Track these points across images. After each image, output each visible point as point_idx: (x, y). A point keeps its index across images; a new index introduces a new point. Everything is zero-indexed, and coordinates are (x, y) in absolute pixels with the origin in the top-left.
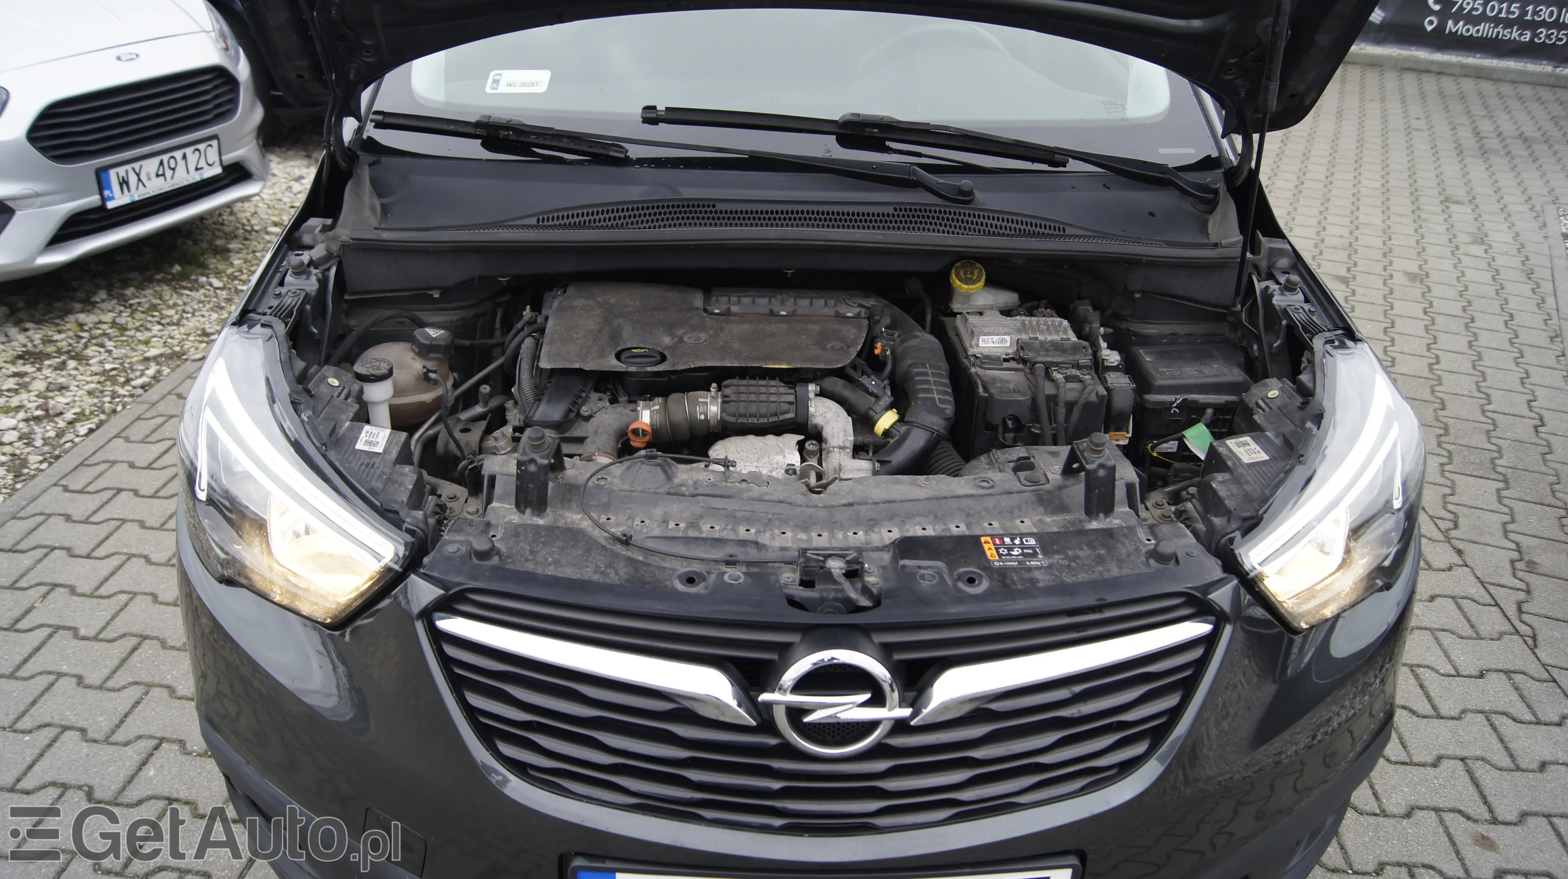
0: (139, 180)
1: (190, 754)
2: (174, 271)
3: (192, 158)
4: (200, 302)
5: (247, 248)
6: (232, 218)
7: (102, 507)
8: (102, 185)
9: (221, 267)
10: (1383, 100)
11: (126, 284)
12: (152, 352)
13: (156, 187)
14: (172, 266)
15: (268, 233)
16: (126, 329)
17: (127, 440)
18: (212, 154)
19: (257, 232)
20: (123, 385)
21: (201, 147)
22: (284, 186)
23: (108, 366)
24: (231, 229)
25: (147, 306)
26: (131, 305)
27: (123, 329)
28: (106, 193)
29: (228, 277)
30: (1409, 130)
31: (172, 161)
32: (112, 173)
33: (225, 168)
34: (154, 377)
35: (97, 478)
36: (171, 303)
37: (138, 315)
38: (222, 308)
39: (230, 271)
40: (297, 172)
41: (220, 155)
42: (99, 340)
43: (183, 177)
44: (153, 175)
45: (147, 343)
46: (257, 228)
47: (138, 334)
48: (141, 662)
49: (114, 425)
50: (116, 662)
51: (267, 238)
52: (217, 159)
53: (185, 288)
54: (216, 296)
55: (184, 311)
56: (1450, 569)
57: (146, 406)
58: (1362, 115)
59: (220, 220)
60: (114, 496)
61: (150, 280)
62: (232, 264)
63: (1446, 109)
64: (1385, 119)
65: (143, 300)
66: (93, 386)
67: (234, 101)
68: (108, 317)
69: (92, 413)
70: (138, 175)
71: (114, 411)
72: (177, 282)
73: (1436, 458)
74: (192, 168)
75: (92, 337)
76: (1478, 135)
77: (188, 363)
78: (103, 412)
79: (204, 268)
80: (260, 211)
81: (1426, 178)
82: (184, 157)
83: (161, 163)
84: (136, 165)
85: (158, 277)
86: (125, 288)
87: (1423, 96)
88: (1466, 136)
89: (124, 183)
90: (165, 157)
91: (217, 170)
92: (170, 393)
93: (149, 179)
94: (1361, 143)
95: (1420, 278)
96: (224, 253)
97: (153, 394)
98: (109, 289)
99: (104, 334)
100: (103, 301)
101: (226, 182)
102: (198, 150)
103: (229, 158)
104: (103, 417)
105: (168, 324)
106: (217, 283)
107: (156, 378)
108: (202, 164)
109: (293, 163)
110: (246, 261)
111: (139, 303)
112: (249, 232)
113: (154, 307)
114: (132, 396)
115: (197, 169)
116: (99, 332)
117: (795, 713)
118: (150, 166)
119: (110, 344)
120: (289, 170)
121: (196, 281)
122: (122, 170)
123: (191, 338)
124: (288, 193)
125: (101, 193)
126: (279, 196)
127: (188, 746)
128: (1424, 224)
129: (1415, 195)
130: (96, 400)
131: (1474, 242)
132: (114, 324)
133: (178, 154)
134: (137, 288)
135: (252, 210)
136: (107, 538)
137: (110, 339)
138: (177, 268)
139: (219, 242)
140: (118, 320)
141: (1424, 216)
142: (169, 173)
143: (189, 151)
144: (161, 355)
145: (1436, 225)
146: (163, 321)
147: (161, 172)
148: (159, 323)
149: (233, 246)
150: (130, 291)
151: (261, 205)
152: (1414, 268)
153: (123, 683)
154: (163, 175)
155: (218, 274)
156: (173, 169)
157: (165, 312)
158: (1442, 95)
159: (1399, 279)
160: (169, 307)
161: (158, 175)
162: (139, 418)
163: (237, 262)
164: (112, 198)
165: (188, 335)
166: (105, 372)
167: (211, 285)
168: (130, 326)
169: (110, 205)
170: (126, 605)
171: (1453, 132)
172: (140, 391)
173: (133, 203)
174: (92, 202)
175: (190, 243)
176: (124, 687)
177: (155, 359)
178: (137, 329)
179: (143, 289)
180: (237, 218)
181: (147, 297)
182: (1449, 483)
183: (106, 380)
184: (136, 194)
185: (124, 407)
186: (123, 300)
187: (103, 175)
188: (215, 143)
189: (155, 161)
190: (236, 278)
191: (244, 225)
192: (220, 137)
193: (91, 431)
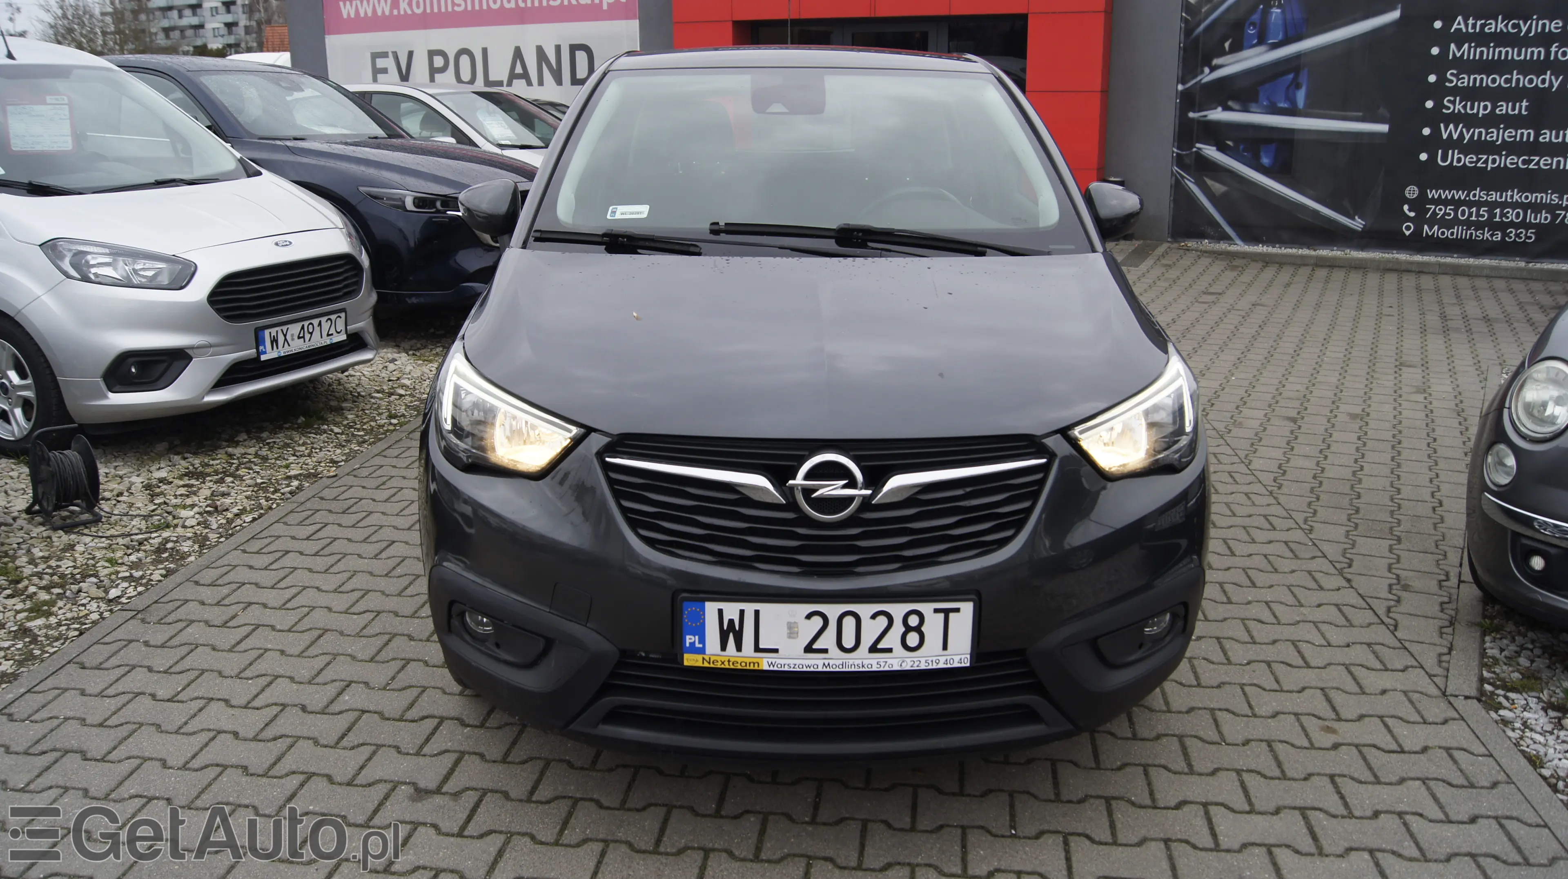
0: (286, 339)
1: (373, 688)
2: (299, 421)
3: (326, 326)
4: (324, 442)
5: (358, 407)
6: (341, 387)
7: (276, 561)
8: (259, 341)
9: (338, 419)
10: (1361, 293)
11: (261, 430)
12: (292, 473)
13: (297, 346)
14: (297, 418)
15: (372, 397)
16: (267, 459)
17: (286, 524)
18: (341, 325)
19: (363, 396)
20: (273, 493)
21: (333, 317)
22: (381, 366)
23: (259, 481)
24: (341, 394)
25: (282, 443)
26: (268, 444)
27: (265, 459)
28: (261, 348)
29: (345, 426)
30: (1380, 315)
31: (311, 326)
32: (267, 332)
33: (348, 336)
34: (297, 488)
35: (267, 545)
36: (301, 442)
37: (275, 450)
38: (344, 446)
39: (345, 422)
40: (390, 356)
41: (346, 325)
42: (248, 465)
43: (318, 341)
44: (296, 337)
45: (287, 467)
46: (363, 394)
47: (278, 462)
48: (327, 642)
49: (271, 517)
50: (308, 643)
51: (373, 401)
52: (343, 328)
53: (311, 433)
54: (337, 438)
55: (312, 448)
56: (1339, 589)
57: (296, 505)
58: (1339, 305)
59: (331, 388)
60: (284, 555)
61: (281, 428)
62: (347, 418)
63: (1420, 300)
64: (1359, 308)
65: (278, 440)
66: (249, 493)
67: (359, 284)
68: (252, 450)
69: (252, 509)
70: (285, 336)
71: (270, 508)
72: (304, 429)
73: (1344, 528)
74: (325, 333)
75: (240, 464)
76: (1444, 317)
77: (324, 479)
78: (262, 509)
79: (324, 421)
80: (363, 382)
81: (1387, 350)
82: (320, 324)
83: (303, 328)
84: (284, 328)
85: (287, 426)
86: (262, 432)
87: (1400, 290)
88: (1433, 319)
89: (274, 341)
90: (306, 323)
91: (343, 337)
92: (313, 497)
93: (293, 339)
94: (1332, 326)
95: (1362, 417)
96: (339, 410)
97: (301, 497)
98: (248, 432)
99: (250, 462)
100: (245, 440)
101: (347, 348)
102: (330, 319)
103: (352, 328)
104: (262, 511)
105: (301, 456)
106: (336, 430)
107: (300, 488)
108: (332, 331)
109: (385, 350)
110: (357, 416)
111: (275, 442)
112: (357, 397)
113: (287, 445)
114: (282, 499)
115: (328, 335)
116: (245, 460)
117: (807, 492)
118: (294, 329)
119: (257, 468)
120: (382, 355)
121: (319, 428)
122: (273, 331)
123: (322, 464)
124: (384, 371)
125: (257, 349)
126: (378, 373)
127: (371, 684)
128: (1375, 381)
129: (1373, 362)
130: (253, 502)
131: (1418, 392)
132: (256, 455)
133: (315, 322)
134: (271, 433)
135: (357, 382)
136: (284, 578)
137: (256, 465)
138: (302, 419)
139: (333, 403)
140: (259, 453)
141: (1375, 376)
142: (307, 336)
143: (324, 319)
144: (300, 475)
145: (1386, 381)
146: (298, 454)
147: (301, 335)
148: (294, 455)
149: (344, 405)
150: (265, 435)
151: (363, 378)
152: (1358, 410)
153: (315, 654)
154: (303, 337)
155: (336, 424)
156: (311, 333)
157: (297, 448)
158: (1418, 289)
159: (1342, 418)
160: (299, 445)
161: (299, 338)
162: (292, 512)
163: (350, 417)
164: (265, 353)
165: (320, 462)
166: (256, 485)
167: (332, 430)
168: (270, 456)
169: (263, 358)
170: (308, 613)
171: (1422, 316)
172: (289, 496)
173: (280, 358)
174: (250, 354)
175: (309, 402)
176: (317, 656)
177: (296, 477)
178: (276, 459)
179: (275, 434)
180: (345, 388)
181: (280, 438)
182: (1351, 542)
183: (258, 490)
184: (282, 351)
185: (278, 505)
186: (260, 440)
187: (260, 333)
188: (343, 315)
189: (299, 325)
190: (351, 427)
191: (351, 392)
192: (348, 310)
193: (254, 519)
